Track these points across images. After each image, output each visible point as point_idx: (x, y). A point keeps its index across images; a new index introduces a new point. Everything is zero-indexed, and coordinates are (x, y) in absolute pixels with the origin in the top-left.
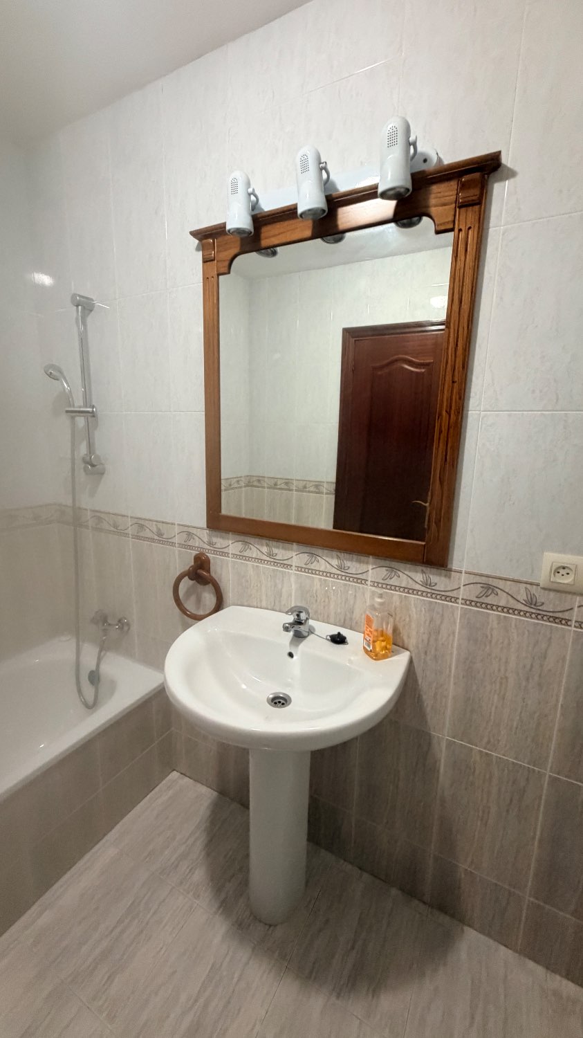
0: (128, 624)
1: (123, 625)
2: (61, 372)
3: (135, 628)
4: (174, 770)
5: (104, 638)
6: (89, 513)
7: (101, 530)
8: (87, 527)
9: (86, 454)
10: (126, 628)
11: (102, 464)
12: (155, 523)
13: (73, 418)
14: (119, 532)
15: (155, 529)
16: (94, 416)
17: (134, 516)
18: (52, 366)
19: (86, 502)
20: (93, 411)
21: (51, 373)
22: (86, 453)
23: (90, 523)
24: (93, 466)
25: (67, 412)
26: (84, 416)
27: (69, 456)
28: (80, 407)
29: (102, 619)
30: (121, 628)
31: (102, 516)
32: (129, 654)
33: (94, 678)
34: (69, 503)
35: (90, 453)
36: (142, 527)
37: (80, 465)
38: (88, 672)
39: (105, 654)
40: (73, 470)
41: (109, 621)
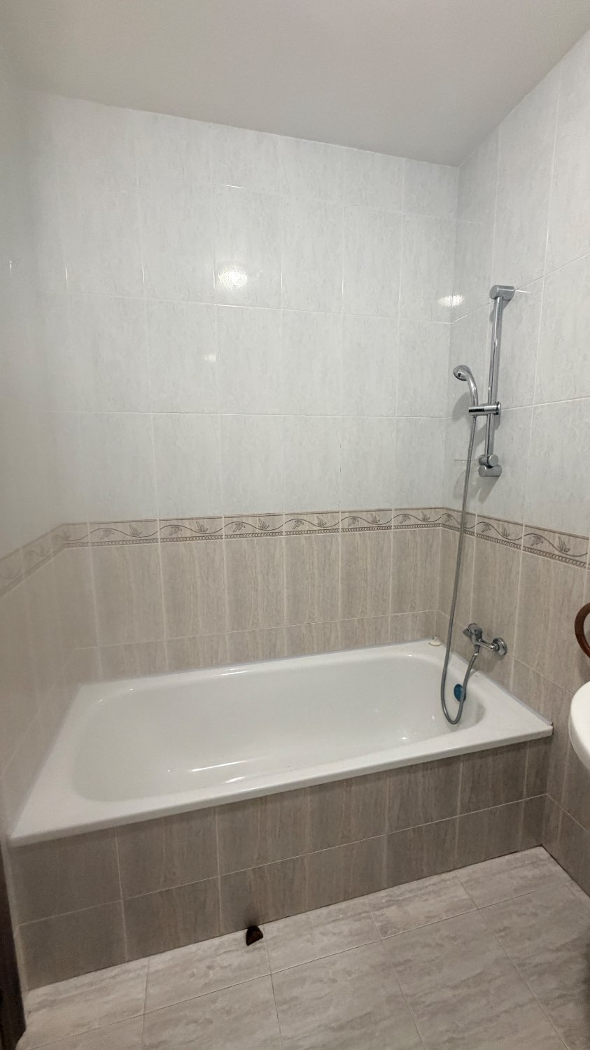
0: (505, 648)
1: (499, 647)
2: (469, 372)
3: (513, 654)
4: (541, 845)
5: (476, 654)
6: (477, 519)
7: (487, 538)
8: (472, 534)
9: (484, 455)
10: (501, 652)
11: (498, 466)
12: (557, 535)
13: (475, 417)
14: (508, 541)
15: (556, 543)
16: (497, 414)
17: (530, 524)
18: (461, 367)
19: (474, 506)
20: (497, 408)
21: (459, 375)
22: (483, 453)
23: (477, 529)
24: (490, 467)
25: (471, 411)
26: (487, 415)
27: (466, 458)
28: (484, 405)
29: (476, 634)
30: (496, 650)
31: (491, 522)
32: (502, 682)
33: (460, 692)
34: (458, 505)
35: (488, 453)
36: (539, 538)
37: (476, 467)
38: (455, 685)
39: (473, 672)
40: (468, 471)
41: (484, 638)
